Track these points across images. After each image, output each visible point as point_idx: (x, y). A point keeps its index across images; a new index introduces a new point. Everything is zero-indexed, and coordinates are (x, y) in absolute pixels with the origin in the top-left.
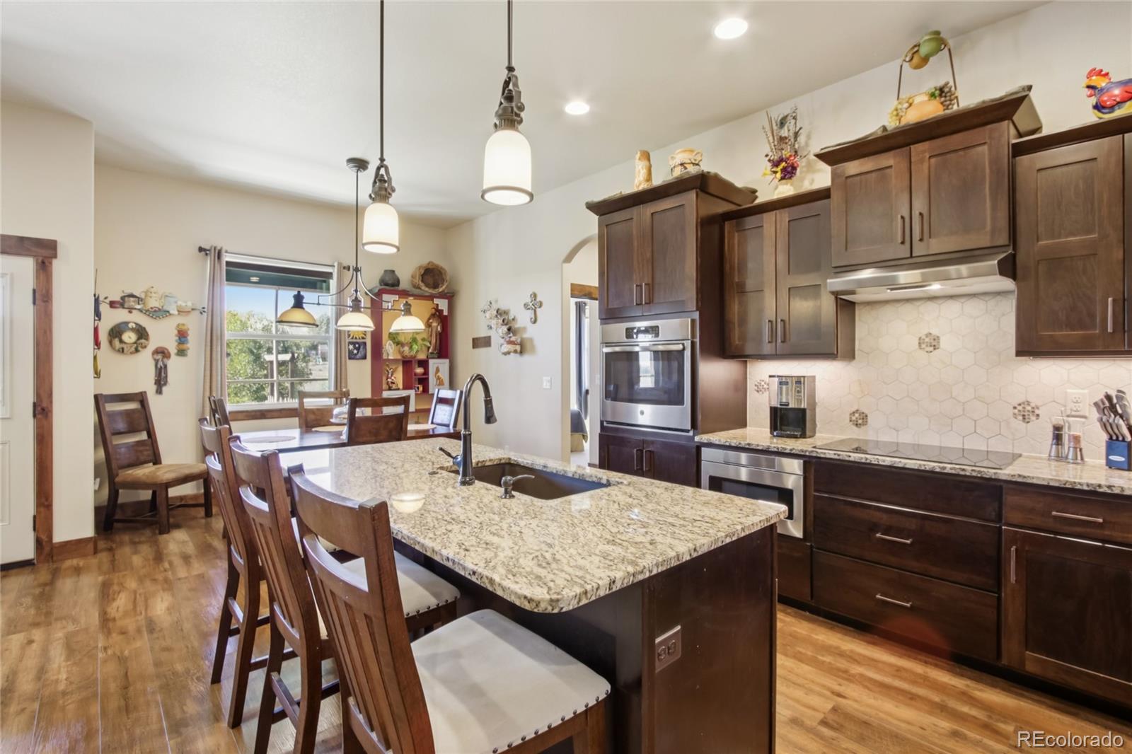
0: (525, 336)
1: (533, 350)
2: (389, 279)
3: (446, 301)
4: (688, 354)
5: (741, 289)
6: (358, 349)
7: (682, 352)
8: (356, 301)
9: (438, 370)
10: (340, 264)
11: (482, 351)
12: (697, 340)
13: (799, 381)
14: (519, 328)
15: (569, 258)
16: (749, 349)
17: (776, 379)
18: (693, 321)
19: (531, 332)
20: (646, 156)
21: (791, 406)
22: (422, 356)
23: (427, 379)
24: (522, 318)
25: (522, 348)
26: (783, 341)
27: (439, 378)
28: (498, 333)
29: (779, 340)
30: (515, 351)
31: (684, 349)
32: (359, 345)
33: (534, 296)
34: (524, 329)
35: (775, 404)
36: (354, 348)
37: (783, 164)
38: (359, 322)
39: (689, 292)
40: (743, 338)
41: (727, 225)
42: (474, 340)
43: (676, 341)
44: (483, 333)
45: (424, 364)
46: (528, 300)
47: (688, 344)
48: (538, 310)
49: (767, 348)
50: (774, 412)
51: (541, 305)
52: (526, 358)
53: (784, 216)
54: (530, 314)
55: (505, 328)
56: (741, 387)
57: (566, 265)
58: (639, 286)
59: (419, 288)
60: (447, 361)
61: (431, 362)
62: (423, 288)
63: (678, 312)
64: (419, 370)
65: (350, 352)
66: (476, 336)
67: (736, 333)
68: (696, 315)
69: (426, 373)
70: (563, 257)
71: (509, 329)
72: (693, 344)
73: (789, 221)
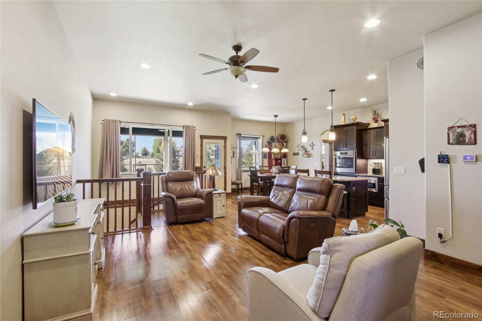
0: (310, 153)
1: (312, 156)
2: (272, 138)
3: (286, 143)
4: (354, 158)
5: (366, 145)
6: (265, 156)
7: (353, 158)
8: (275, 146)
9: (284, 161)
10: (262, 135)
11: (296, 156)
12: (356, 155)
13: (378, 163)
14: (308, 151)
15: (322, 134)
16: (368, 157)
17: (374, 163)
18: (355, 152)
19: (311, 152)
20: (344, 115)
21: (377, 168)
22: (279, 158)
23: (281, 163)
24: (309, 149)
25: (309, 156)
26: (375, 156)
27: (284, 163)
28: (301, 152)
29: (374, 155)
30: (307, 157)
31: (353, 157)
32: (265, 155)
33: (312, 143)
34: (309, 151)
35: (373, 168)
36: (264, 155)
37: (375, 120)
38: (266, 150)
39: (354, 146)
40: (366, 155)
41: (363, 131)
42: (293, 153)
43: (351, 155)
44: (296, 152)
45: (280, 159)
46: (311, 144)
47: (354, 156)
48: (314, 147)
49: (371, 157)
50: (373, 169)
51: (314, 145)
52: (310, 158)
53: (375, 130)
54: (311, 147)
55: (304, 151)
56: (366, 165)
57: (321, 136)
58: (343, 144)
59: (280, 140)
60: (286, 159)
61: (282, 159)
62: (281, 140)
63: (352, 149)
64: (280, 161)
65: (264, 156)
66: (294, 152)
67: (365, 154)
68: (356, 150)
69: (281, 162)
70: (321, 134)
71: (306, 151)
72: (355, 156)
73: (376, 132)
